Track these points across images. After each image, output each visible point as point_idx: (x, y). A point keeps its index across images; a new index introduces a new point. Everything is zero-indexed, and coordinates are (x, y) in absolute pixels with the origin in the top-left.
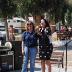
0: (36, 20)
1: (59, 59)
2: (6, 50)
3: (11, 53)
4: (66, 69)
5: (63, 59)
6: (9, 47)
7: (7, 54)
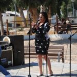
0: (32, 13)
1: (59, 53)
2: (4, 45)
3: (10, 49)
4: (70, 63)
5: (63, 53)
6: (7, 42)
7: (6, 49)
